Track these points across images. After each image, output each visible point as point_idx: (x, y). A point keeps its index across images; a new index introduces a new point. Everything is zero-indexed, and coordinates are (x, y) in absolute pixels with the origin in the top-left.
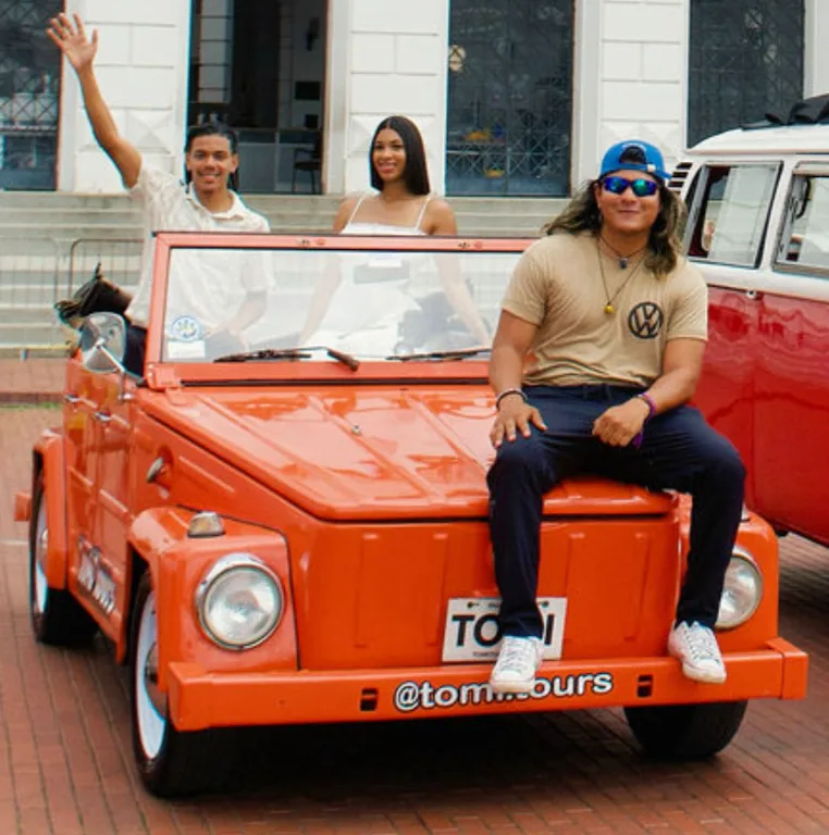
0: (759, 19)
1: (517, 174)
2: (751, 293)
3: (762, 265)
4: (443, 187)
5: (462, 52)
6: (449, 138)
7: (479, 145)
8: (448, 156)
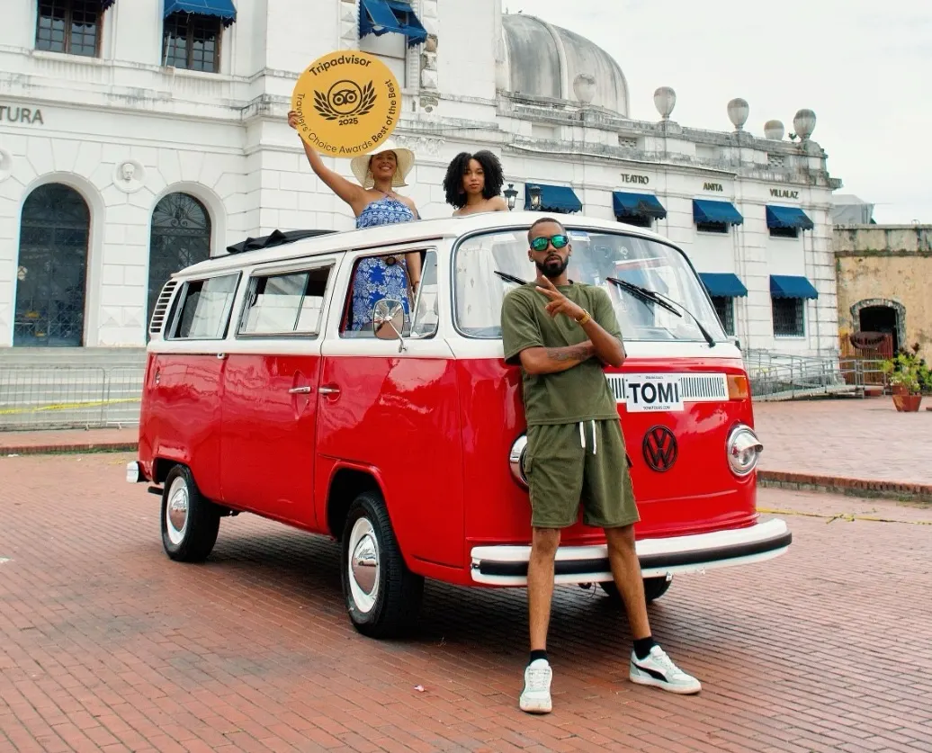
0: (186, 253)
1: (54, 335)
2: (221, 355)
3: (228, 337)
4: (12, 341)
5: (25, 270)
6: (16, 316)
7: (33, 320)
8: (15, 326)
